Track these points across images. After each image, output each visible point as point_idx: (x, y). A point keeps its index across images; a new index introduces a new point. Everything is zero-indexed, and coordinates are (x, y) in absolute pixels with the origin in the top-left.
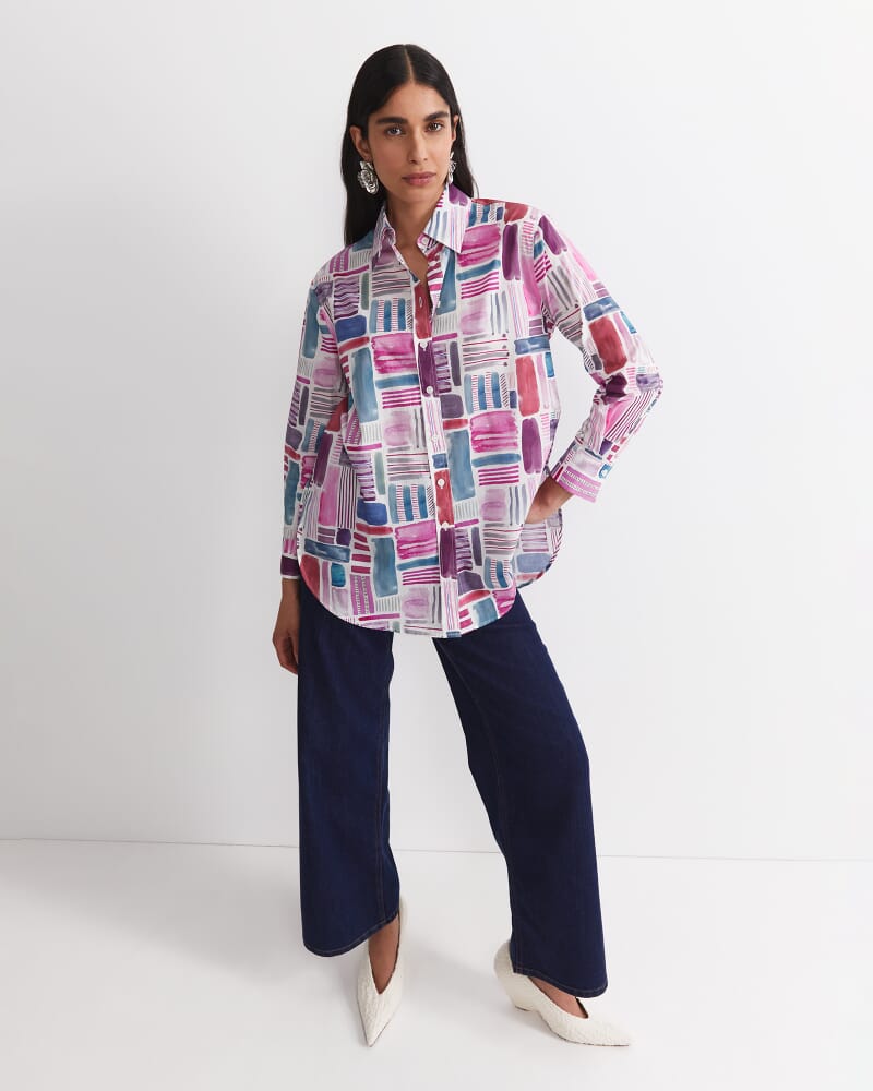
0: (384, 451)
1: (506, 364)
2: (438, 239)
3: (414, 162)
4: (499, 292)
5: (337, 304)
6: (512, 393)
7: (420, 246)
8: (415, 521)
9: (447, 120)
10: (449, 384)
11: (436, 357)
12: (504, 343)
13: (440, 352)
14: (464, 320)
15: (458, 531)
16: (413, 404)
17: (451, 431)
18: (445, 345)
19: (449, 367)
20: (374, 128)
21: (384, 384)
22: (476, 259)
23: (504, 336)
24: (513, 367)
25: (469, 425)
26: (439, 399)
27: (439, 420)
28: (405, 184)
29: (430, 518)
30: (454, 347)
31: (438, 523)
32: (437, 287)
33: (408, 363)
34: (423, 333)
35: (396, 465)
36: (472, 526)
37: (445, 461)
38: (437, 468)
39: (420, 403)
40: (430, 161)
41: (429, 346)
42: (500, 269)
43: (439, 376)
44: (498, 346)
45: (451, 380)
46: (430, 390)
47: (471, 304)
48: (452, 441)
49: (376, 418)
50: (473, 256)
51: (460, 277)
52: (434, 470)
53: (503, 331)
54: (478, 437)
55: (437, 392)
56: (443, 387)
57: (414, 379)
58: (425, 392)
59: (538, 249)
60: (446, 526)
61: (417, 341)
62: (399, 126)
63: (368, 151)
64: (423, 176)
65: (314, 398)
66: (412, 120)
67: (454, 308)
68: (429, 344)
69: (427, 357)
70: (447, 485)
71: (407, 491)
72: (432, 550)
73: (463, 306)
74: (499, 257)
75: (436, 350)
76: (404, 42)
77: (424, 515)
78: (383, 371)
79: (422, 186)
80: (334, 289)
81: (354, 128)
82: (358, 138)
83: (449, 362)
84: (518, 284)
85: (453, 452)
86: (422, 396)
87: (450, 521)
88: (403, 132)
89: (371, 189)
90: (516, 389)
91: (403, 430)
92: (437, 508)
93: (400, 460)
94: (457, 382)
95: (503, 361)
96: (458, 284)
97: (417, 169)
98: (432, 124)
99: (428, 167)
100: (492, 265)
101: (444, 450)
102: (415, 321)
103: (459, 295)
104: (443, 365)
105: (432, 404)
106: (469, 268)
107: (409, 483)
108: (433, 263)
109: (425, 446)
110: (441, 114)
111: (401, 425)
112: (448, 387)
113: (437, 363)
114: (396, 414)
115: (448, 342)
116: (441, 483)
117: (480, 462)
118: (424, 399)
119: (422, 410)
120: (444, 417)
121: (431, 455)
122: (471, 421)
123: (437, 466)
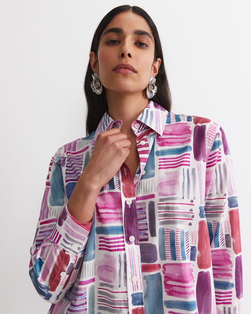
1: (190, 224)
2: (148, 124)
3: (122, 55)
4: (190, 168)
5: (67, 172)
6: (193, 248)
7: (133, 128)
10: (147, 234)
11: (138, 212)
12: (191, 207)
13: (141, 209)
14: (161, 185)
16: (118, 250)
17: (147, 274)
18: (145, 203)
19: (147, 221)
22: (171, 143)
23: (192, 201)
24: (196, 227)
25: (162, 269)
26: (139, 246)
27: (138, 264)
30: (152, 205)
32: (144, 160)
33: (116, 217)
34: (129, 194)
37: (142, 299)
38: (134, 305)
39: (124, 249)
41: (133, 203)
42: (191, 153)
43: (140, 227)
44: (187, 209)
45: (148, 232)
46: (132, 238)
47: (167, 174)
48: (147, 282)
49: (93, 258)
50: (169, 140)
51: (158, 153)
52: (132, 307)
53: (191, 198)
54: (170, 282)
55: (139, 240)
56: (142, 237)
57: (120, 230)
58: (128, 241)
59: (215, 145)
61: (124, 199)
67: (153, 175)
68: (133, 202)
73: (161, 174)
74: (191, 144)
75: (138, 207)
80: (66, 162)
83: (148, 217)
84: (203, 164)
85: (148, 291)
86: (126, 243)
89: (99, 92)
90: (197, 246)
94: (153, 234)
95: (190, 221)
96: (156, 158)
100: (185, 149)
101: (141, 290)
102: (122, 184)
103: (157, 166)
104: (143, 219)
106: (166, 148)
108: (143, 143)
109: (126, 286)
111: (108, 266)
112: (146, 237)
113: (138, 218)
114: (106, 256)
115: (148, 201)
117: (170, 304)
118: (127, 246)
119: (125, 255)
120: (142, 261)
121: (130, 292)
122: (164, 267)
123: (134, 303)
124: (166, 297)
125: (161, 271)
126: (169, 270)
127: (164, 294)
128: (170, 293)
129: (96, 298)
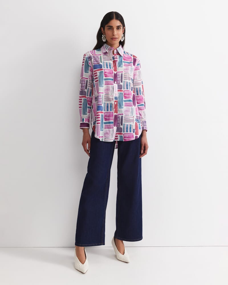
0: (104, 94)
3: (114, 35)
5: (94, 61)
8: (109, 111)
9: (122, 27)
11: (118, 76)
15: (118, 116)
16: (111, 84)
17: (119, 92)
19: (120, 78)
20: (106, 28)
21: (105, 79)
28: (111, 40)
29: (112, 111)
31: (114, 113)
33: (111, 76)
35: (106, 98)
36: (122, 115)
37: (117, 98)
40: (117, 35)
43: (118, 80)
45: (120, 81)
46: (116, 82)
48: (119, 94)
49: (103, 87)
52: (114, 100)
54: (125, 95)
55: (117, 83)
56: (118, 82)
57: (112, 80)
58: (114, 83)
59: (138, 64)
60: (116, 114)
61: (114, 72)
62: (111, 28)
63: (105, 33)
64: (115, 38)
65: (89, 83)
66: (114, 27)
68: (116, 73)
69: (116, 76)
70: (117, 104)
71: (108, 104)
72: (112, 120)
75: (118, 74)
76: (114, 11)
77: (111, 110)
78: (106, 76)
79: (115, 40)
80: (93, 58)
81: (102, 28)
82: (103, 30)
85: (119, 97)
87: (117, 113)
88: (112, 29)
89: (104, 41)
91: (108, 90)
92: (114, 109)
93: (107, 97)
94: (122, 82)
97: (114, 37)
98: (118, 28)
99: (117, 37)
101: (117, 96)
105: (116, 85)
107: (108, 102)
109: (113, 94)
110: (120, 26)
112: (120, 83)
113: (118, 77)
114: (107, 86)
115: (121, 73)
116: (116, 103)
117: (125, 101)
118: (114, 84)
119: (113, 86)
120: (118, 89)
121: (114, 96)
122: (124, 91)
123: (115, 99)
124: (124, 99)
125: (123, 92)
126: (125, 92)
127: (123, 98)
128: (125, 98)
129: (104, 98)
